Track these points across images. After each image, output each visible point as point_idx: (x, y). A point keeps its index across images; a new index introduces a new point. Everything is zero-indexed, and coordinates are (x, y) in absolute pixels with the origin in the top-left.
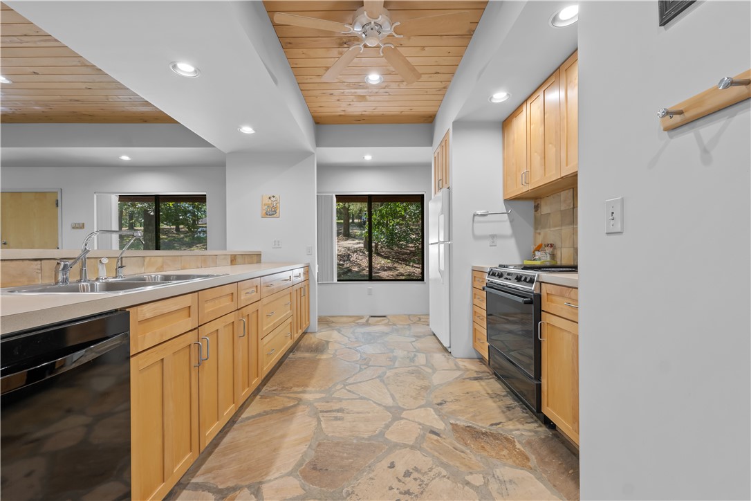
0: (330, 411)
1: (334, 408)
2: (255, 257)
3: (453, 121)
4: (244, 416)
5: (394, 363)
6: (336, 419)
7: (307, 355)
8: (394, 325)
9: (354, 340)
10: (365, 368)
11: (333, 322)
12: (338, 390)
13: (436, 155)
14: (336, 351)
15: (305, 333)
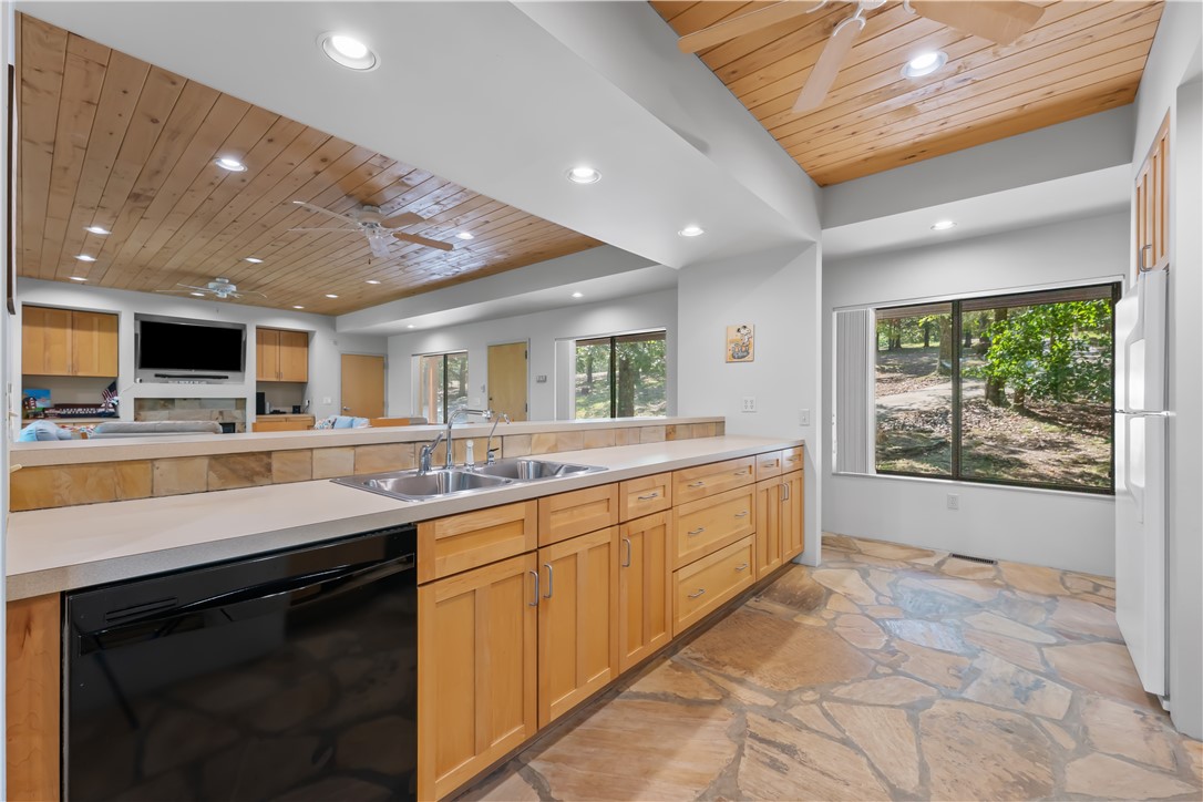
0: (769, 743)
1: (780, 740)
2: (713, 427)
3: (1177, 85)
4: (634, 688)
5: (966, 686)
6: (774, 765)
7: (779, 608)
8: (1008, 587)
9: (887, 601)
10: (886, 675)
11: (860, 552)
12: (806, 703)
13: (1141, 182)
14: (839, 614)
15: (793, 563)
